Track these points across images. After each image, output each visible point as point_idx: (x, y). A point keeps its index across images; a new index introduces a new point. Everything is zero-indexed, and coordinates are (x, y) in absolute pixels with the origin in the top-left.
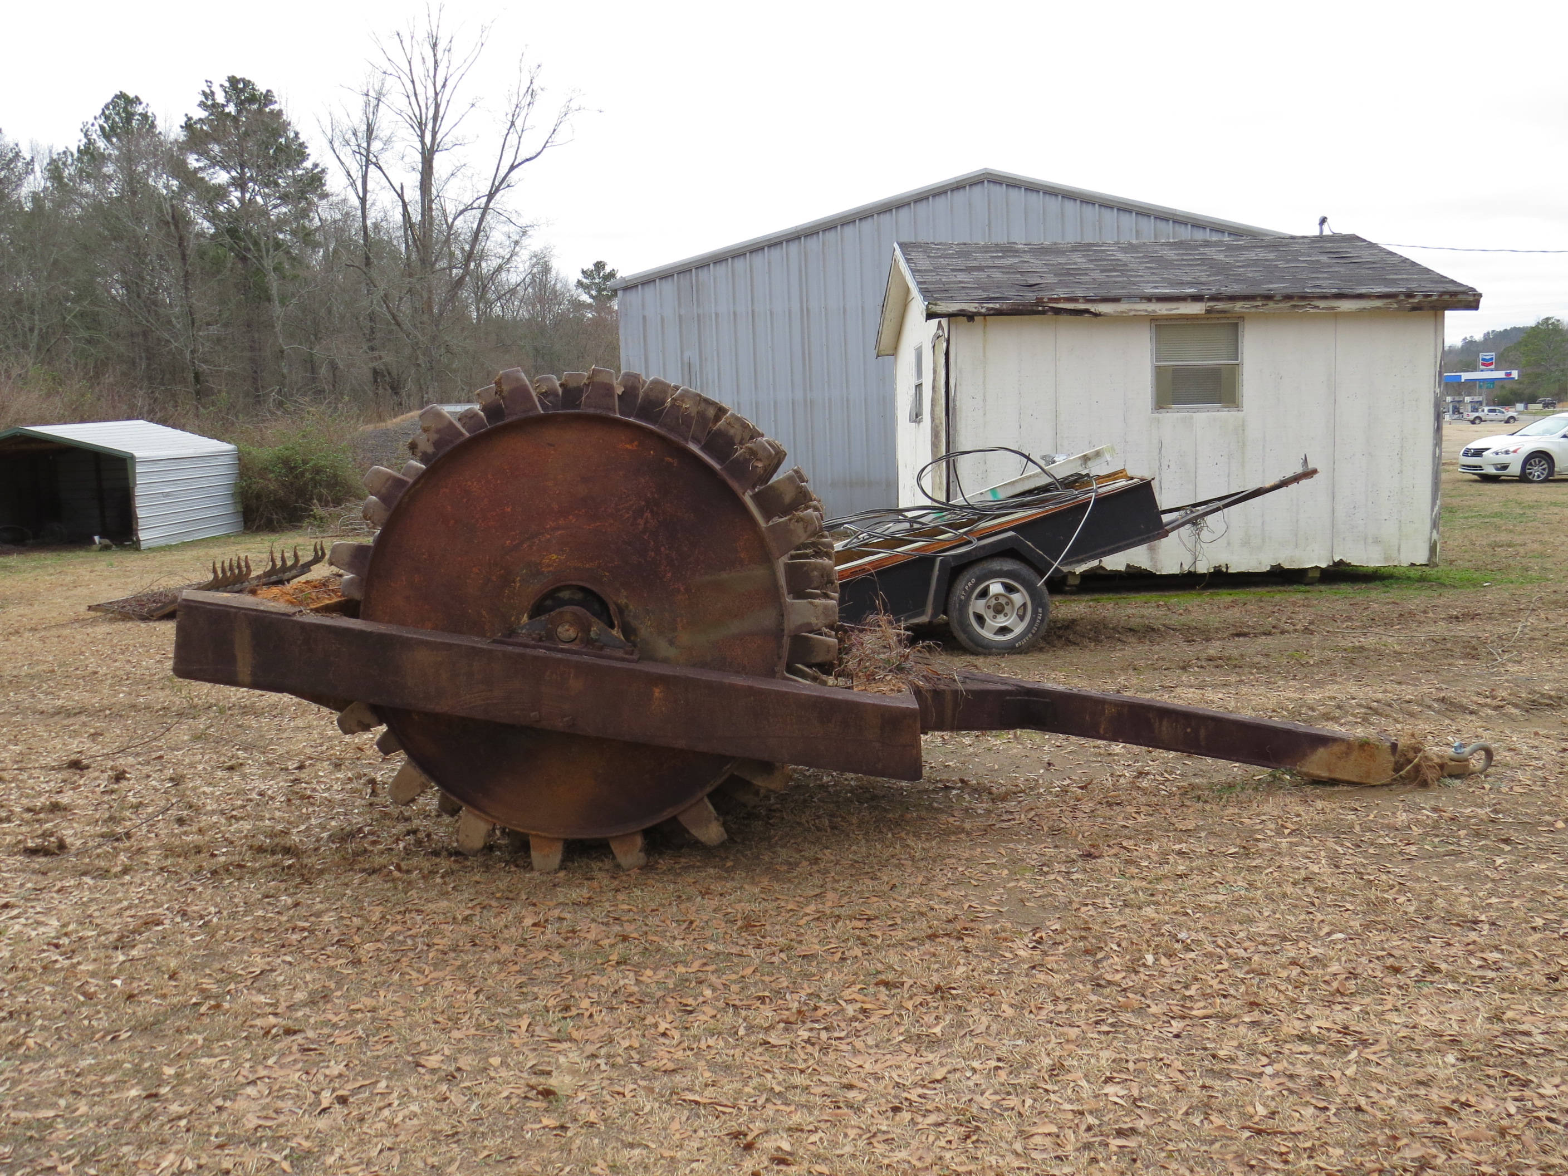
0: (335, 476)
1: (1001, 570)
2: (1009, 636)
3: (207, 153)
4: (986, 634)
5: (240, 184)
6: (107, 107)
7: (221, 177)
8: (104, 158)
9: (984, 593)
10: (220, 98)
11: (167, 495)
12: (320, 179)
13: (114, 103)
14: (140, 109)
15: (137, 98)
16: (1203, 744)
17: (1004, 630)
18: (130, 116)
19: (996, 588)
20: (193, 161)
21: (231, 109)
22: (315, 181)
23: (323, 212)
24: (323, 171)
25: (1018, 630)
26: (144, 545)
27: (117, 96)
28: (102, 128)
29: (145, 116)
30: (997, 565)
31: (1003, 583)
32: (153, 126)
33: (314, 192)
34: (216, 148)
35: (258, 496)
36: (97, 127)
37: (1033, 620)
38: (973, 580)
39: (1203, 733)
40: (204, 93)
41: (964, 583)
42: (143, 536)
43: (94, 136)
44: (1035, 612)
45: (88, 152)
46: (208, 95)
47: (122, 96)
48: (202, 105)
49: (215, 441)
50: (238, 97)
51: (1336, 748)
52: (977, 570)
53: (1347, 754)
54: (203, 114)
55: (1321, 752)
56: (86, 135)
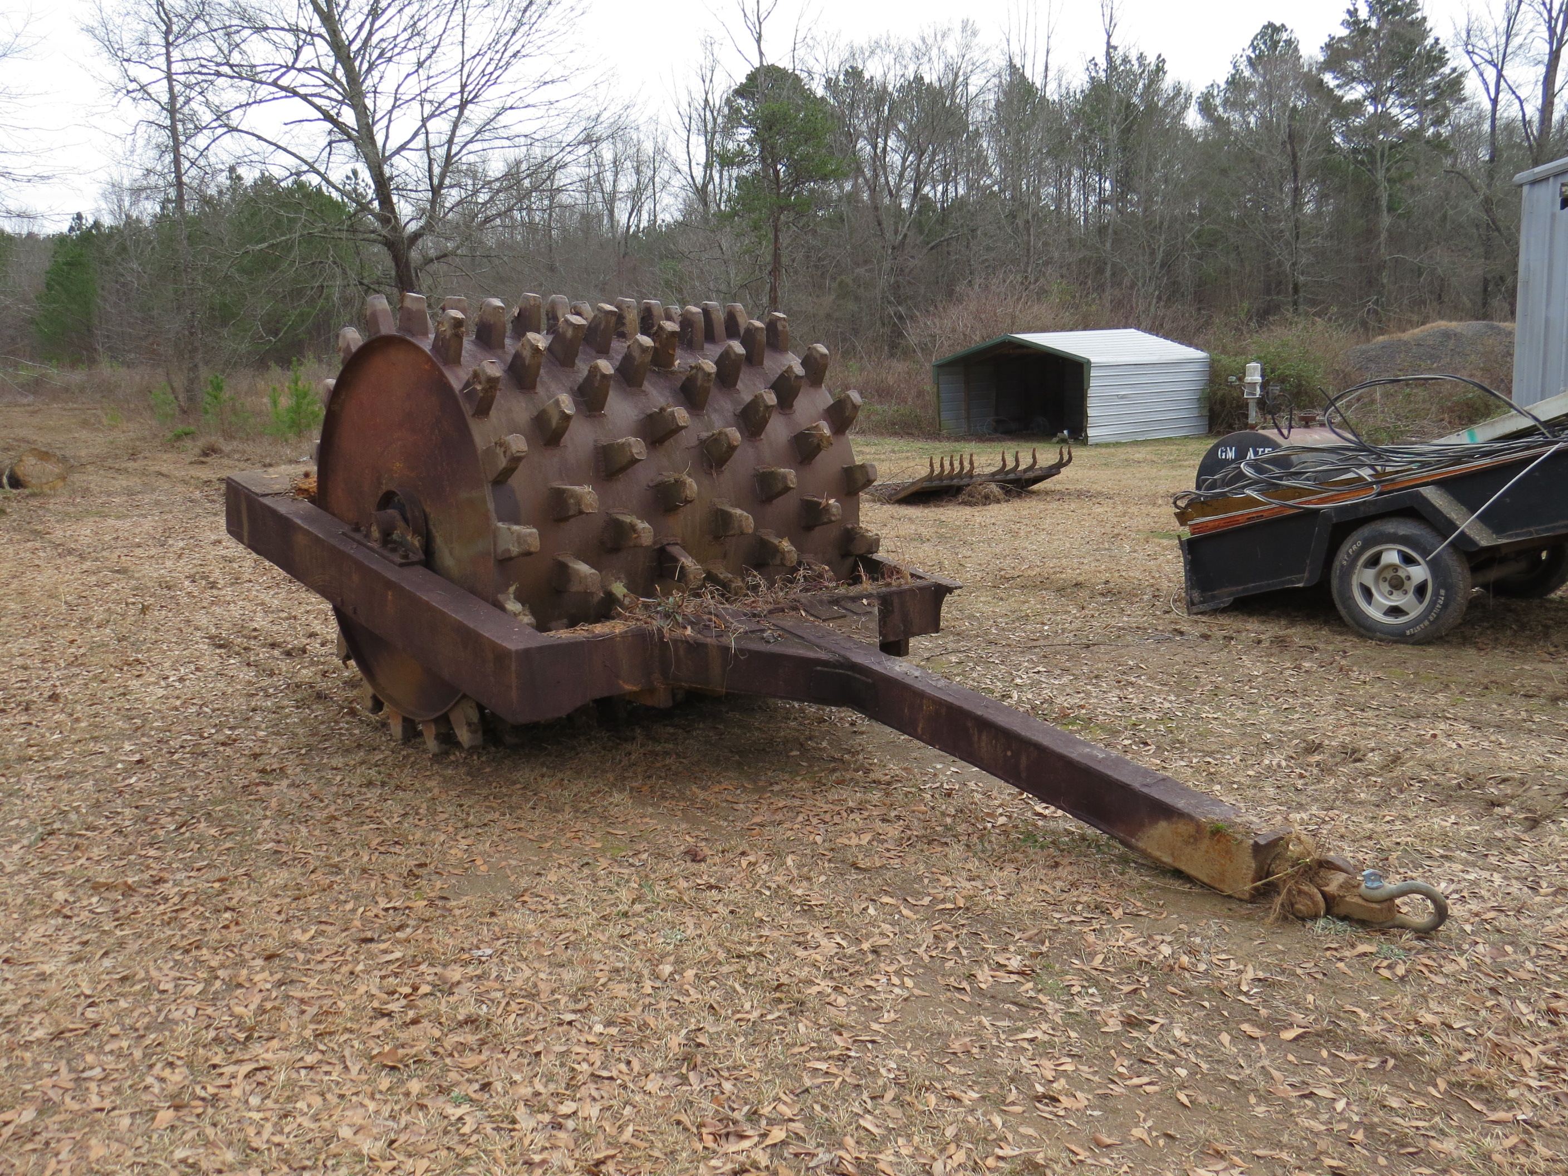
0: (1300, 385)
1: (1395, 534)
2: (1402, 620)
3: (1345, 69)
4: (1374, 613)
5: (1374, 98)
6: (1255, 38)
7: (1357, 92)
8: (1248, 85)
9: (1374, 561)
10: (1363, 13)
11: (1123, 397)
12: (1460, 83)
13: (1263, 33)
14: (1285, 36)
15: (1283, 26)
16: (1024, 775)
17: (1395, 611)
18: (1275, 44)
19: (1391, 557)
20: (1329, 79)
21: (1373, 24)
22: (1454, 85)
23: (1460, 115)
24: (1462, 75)
25: (1413, 615)
26: (1091, 441)
27: (1265, 27)
28: (1249, 58)
29: (1289, 42)
30: (1391, 527)
31: (1399, 551)
32: (1296, 49)
33: (1451, 96)
34: (1356, 66)
35: (1222, 403)
36: (1244, 58)
37: (1433, 603)
38: (1360, 543)
39: (1024, 760)
40: (1349, 11)
41: (1350, 546)
42: (1091, 432)
43: (1242, 67)
44: (1436, 594)
45: (1235, 83)
46: (1353, 13)
47: (1271, 25)
48: (1345, 23)
49: (1192, 349)
50: (1382, 10)
51: (1183, 828)
52: (1366, 531)
53: (1196, 839)
54: (1344, 32)
55: (1163, 827)
56: (1235, 67)
